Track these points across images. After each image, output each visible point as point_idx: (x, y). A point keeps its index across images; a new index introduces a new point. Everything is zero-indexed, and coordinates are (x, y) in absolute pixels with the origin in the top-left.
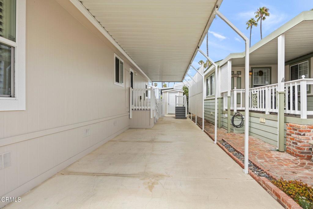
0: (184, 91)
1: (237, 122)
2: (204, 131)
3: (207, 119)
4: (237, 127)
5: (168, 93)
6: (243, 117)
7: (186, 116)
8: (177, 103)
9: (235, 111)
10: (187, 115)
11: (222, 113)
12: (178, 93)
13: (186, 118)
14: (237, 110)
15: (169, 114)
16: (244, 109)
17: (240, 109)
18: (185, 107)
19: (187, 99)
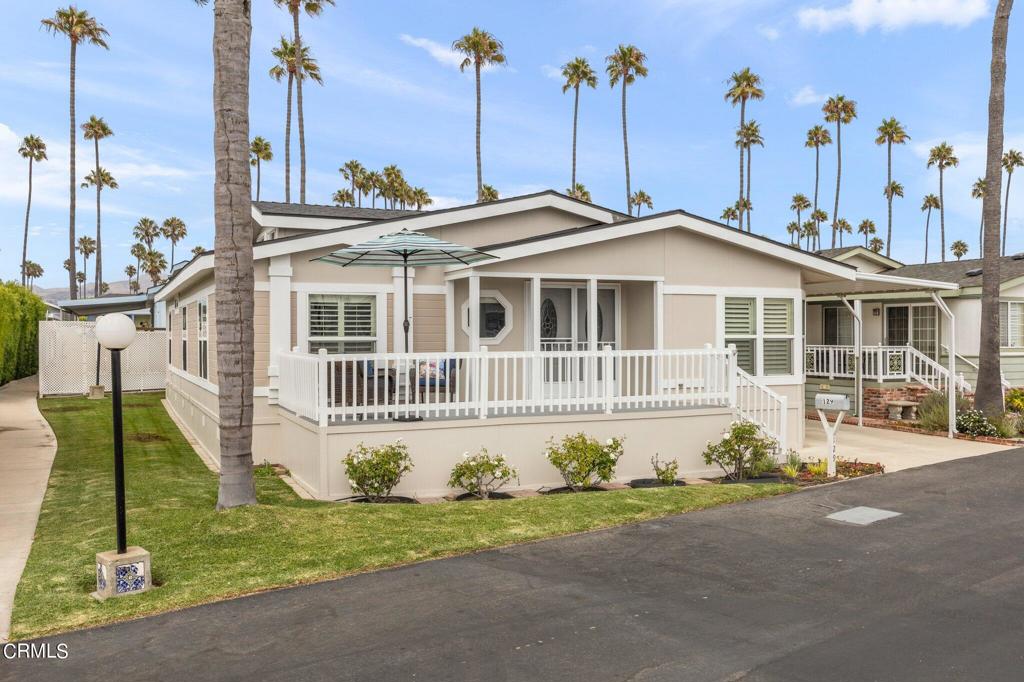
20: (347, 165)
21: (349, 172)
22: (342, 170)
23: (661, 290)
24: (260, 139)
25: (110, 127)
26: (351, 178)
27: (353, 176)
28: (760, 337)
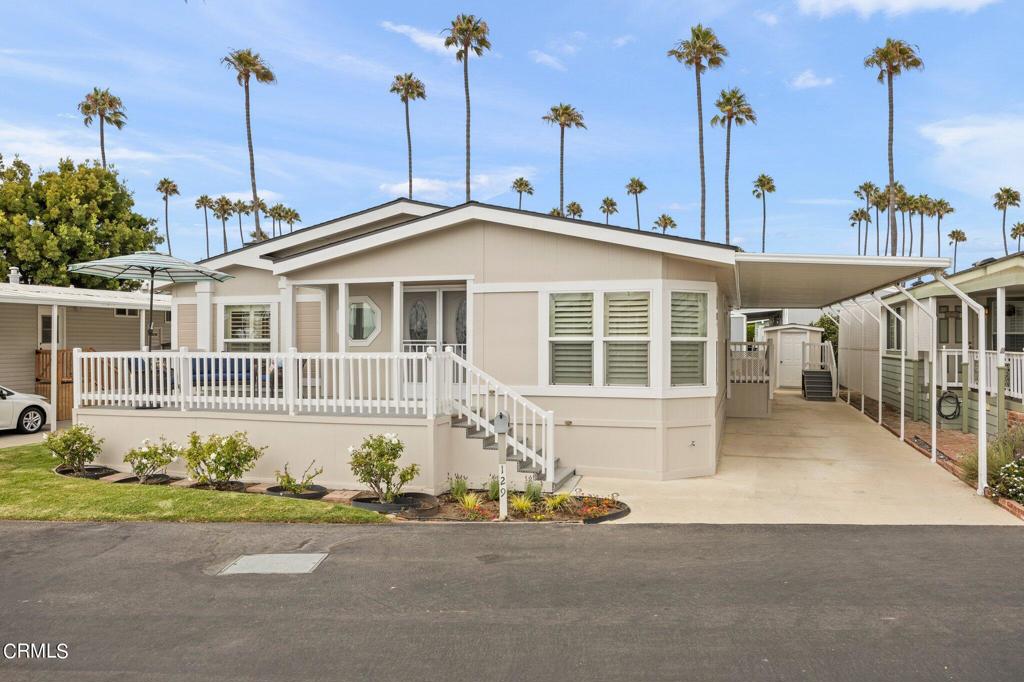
0: (823, 330)
1: (948, 410)
2: (883, 425)
3: (888, 401)
4: (946, 417)
5: (779, 333)
6: (960, 400)
7: (834, 395)
8: (807, 360)
9: (944, 389)
10: (835, 392)
11: (922, 392)
12: (808, 333)
13: (834, 399)
14: (949, 388)
15: (782, 388)
16: (961, 385)
17: (955, 384)
18: (829, 373)
19: (835, 348)
20: (861, 187)
21: (864, 194)
22: (856, 192)
23: (471, 289)
24: (763, 176)
25: (645, 184)
26: (866, 198)
27: (867, 196)
28: (598, 339)
